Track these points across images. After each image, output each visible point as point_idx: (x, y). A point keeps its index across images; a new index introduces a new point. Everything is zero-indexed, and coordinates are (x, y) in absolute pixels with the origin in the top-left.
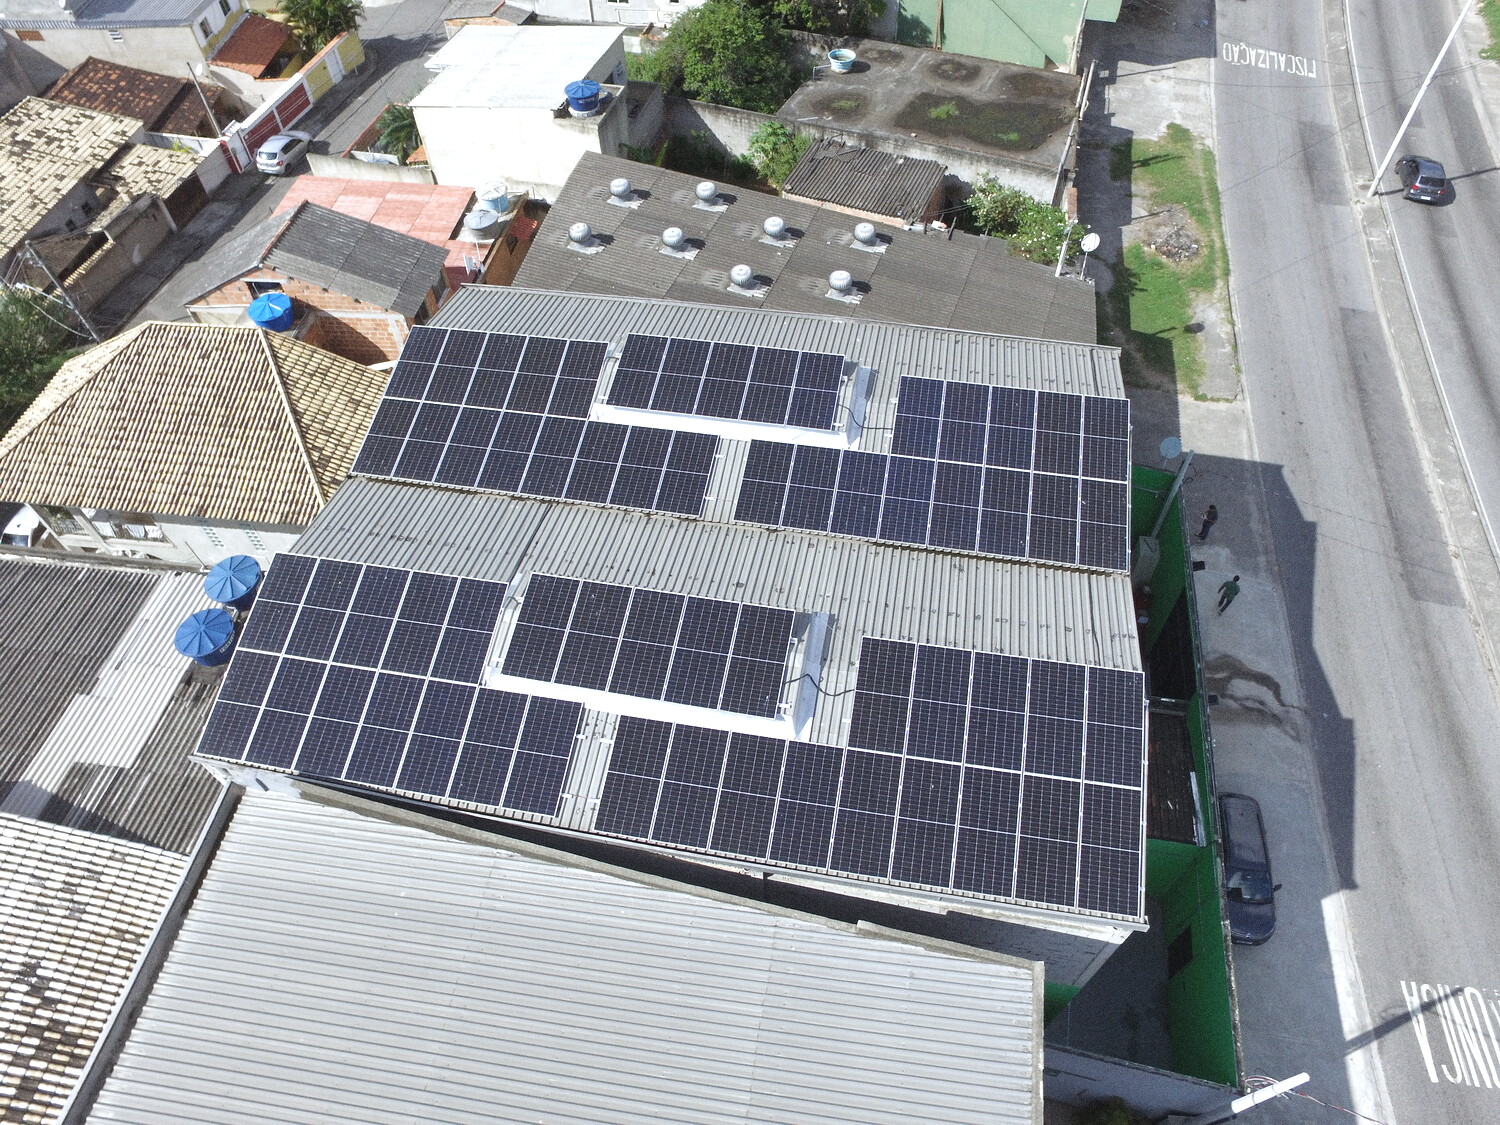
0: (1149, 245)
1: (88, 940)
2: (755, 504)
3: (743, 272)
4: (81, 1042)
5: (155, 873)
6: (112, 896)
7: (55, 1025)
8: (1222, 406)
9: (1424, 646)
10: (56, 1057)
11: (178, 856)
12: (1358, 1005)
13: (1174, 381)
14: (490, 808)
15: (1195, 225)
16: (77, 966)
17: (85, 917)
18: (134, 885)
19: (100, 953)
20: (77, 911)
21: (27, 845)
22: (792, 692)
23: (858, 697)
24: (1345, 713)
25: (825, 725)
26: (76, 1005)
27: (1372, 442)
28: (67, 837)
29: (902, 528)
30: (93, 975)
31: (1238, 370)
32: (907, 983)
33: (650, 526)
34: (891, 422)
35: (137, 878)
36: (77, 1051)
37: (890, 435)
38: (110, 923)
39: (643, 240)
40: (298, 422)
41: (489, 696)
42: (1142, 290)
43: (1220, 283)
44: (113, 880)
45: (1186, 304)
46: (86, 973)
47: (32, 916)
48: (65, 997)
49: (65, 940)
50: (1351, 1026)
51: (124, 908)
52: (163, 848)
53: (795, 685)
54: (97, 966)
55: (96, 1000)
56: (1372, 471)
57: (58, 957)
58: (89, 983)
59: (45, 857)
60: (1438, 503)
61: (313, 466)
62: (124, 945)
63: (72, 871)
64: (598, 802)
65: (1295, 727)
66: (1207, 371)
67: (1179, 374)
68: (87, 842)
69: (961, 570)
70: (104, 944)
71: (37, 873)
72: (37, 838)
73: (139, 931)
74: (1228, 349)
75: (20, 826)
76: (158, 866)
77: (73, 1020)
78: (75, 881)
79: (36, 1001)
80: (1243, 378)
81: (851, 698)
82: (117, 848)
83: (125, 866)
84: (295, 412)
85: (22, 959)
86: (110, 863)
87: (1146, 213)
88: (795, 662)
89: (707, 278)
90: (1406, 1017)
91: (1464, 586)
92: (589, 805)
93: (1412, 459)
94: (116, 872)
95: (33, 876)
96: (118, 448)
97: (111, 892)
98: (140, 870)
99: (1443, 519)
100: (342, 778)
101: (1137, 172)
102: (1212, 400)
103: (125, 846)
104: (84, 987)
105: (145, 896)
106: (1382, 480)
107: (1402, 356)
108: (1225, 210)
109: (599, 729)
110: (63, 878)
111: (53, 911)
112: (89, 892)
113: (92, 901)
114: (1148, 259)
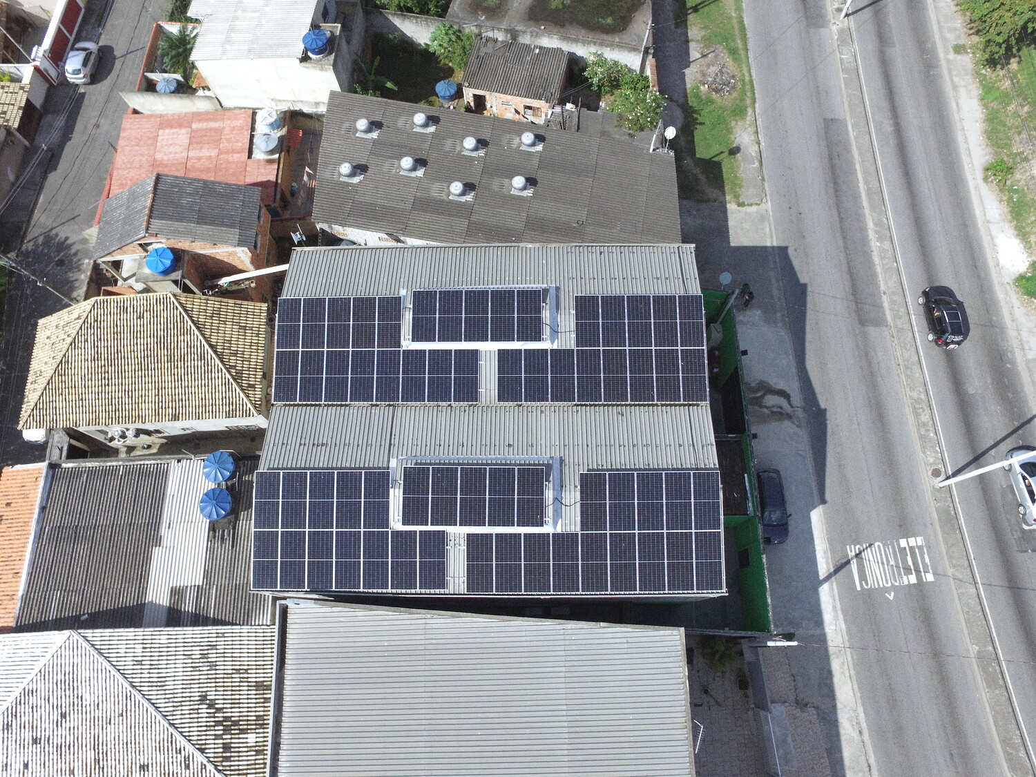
0: (704, 84)
1: (224, 678)
2: (507, 391)
3: (458, 187)
4: (241, 723)
5: (242, 638)
6: (226, 655)
7: (226, 719)
8: (754, 209)
9: (866, 355)
10: (233, 732)
11: (250, 627)
12: (827, 563)
13: (724, 195)
14: (413, 591)
15: (731, 63)
16: (224, 691)
17: (217, 668)
18: (234, 647)
19: (232, 682)
20: (213, 666)
21: (174, 641)
22: (550, 511)
23: (582, 505)
24: (823, 406)
25: (568, 522)
26: (231, 708)
27: (841, 220)
28: (191, 632)
29: (589, 395)
30: (233, 693)
31: (763, 180)
32: (626, 646)
33: (453, 412)
34: (573, 327)
35: (234, 643)
36: (241, 727)
37: (574, 335)
38: (231, 667)
39: (387, 164)
40: (215, 352)
41: (397, 534)
42: (702, 124)
43: (750, 111)
44: (223, 647)
45: (730, 131)
46: (230, 693)
47: (193, 673)
48: (225, 706)
49: (213, 681)
50: (822, 573)
51: (234, 659)
52: (240, 625)
53: (551, 507)
54: (234, 688)
55: (239, 703)
56: (841, 243)
57: (214, 689)
58: (233, 697)
59: (186, 645)
60: (876, 259)
61: (235, 380)
62: (242, 676)
63: (202, 648)
64: (465, 579)
65: (798, 418)
66: (744, 184)
67: (727, 188)
68: (202, 632)
69: (622, 415)
70: (232, 678)
71: (186, 653)
72: (178, 637)
73: (246, 667)
74: (757, 165)
75: (166, 633)
76: (242, 634)
77: (233, 714)
78: (206, 652)
79: (213, 711)
80: (766, 185)
81: (578, 505)
82: (218, 631)
83: (226, 639)
84: (211, 346)
85: (198, 694)
86: (218, 639)
87: (698, 56)
88: (549, 495)
89: (435, 190)
90: (848, 562)
91: (888, 312)
92: (461, 580)
93: (863, 230)
94: (223, 643)
95: (184, 655)
96: (108, 385)
97: (224, 653)
98: (234, 639)
99: (879, 269)
100: (334, 589)
101: (691, 18)
102: (748, 205)
104: (232, 699)
105: (242, 651)
106: (846, 248)
107: (860, 154)
108: (750, 45)
109: (457, 542)
110: (199, 652)
111: (201, 669)
112: (215, 655)
113: (218, 659)
114: (704, 97)
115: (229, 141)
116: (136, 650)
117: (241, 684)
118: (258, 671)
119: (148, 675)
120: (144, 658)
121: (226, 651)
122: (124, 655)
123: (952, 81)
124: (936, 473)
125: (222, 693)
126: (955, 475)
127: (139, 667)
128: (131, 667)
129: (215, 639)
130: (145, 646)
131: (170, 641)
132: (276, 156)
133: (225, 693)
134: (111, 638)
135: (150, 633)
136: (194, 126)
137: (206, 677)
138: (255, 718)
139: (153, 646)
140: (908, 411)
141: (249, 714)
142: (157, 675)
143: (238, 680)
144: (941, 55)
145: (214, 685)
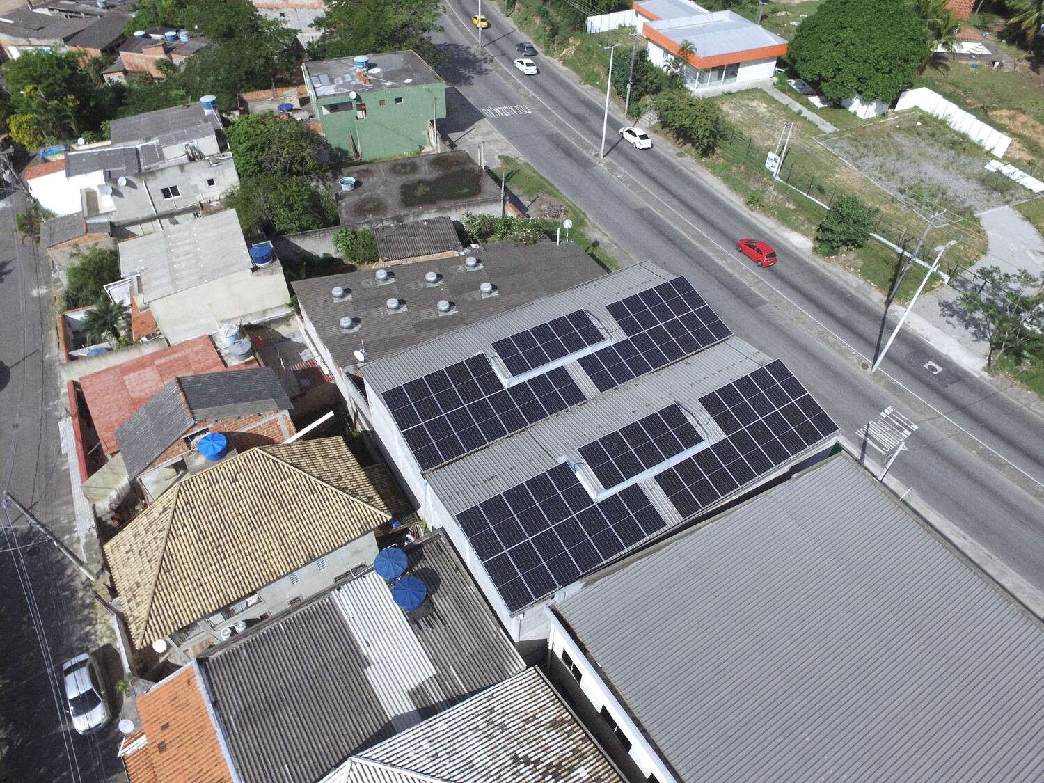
0: (545, 216)
1: (520, 733)
2: (603, 384)
4: (563, 764)
5: (510, 692)
6: (507, 712)
7: (549, 766)
9: (770, 323)
10: (562, 775)
11: (510, 679)
14: (644, 540)
15: (554, 199)
16: (528, 743)
17: (508, 726)
18: (508, 702)
19: (529, 733)
20: (503, 727)
21: (453, 722)
22: (699, 430)
26: (546, 755)
29: (659, 362)
30: (537, 741)
31: (626, 253)
33: (575, 413)
34: (617, 326)
35: (506, 699)
36: (566, 767)
37: (621, 331)
38: (518, 721)
39: (373, 312)
41: (603, 504)
43: (586, 220)
44: (500, 707)
45: (583, 235)
46: (534, 743)
47: (491, 742)
48: (539, 756)
49: (513, 739)
51: (516, 712)
52: (500, 682)
53: (698, 427)
54: (534, 738)
55: (549, 747)
57: (518, 746)
58: (540, 745)
59: (466, 720)
60: (730, 270)
62: (533, 723)
63: (481, 717)
64: (675, 510)
66: (616, 259)
68: (473, 702)
69: (689, 364)
70: (526, 729)
71: (471, 727)
73: (531, 714)
74: (615, 247)
76: (508, 689)
77: (551, 760)
78: (488, 718)
79: (532, 766)
80: (629, 254)
81: (713, 420)
82: (486, 695)
83: (498, 698)
85: (508, 758)
86: (491, 702)
89: (425, 315)
91: (761, 296)
92: (673, 513)
93: (709, 258)
94: (497, 703)
95: (471, 730)
96: (225, 557)
97: (503, 711)
98: (503, 695)
99: (736, 275)
103: (488, 692)
104: (540, 747)
106: (708, 271)
108: (556, 186)
109: (651, 486)
110: (482, 721)
111: (495, 734)
112: (498, 717)
113: (503, 719)
114: (551, 222)
115: (199, 362)
116: (425, 748)
117: (539, 730)
118: (544, 713)
119: (452, 764)
120: (437, 751)
121: (505, 709)
122: (416, 756)
123: (690, 170)
124: (865, 366)
125: (528, 746)
126: (875, 362)
127: (438, 760)
128: (431, 764)
129: (488, 704)
130: (430, 739)
131: (449, 724)
132: (252, 357)
133: (531, 745)
134: (393, 748)
135: (427, 725)
136: (157, 362)
137: (503, 739)
138: (571, 753)
139: (437, 735)
140: (818, 342)
141: (564, 752)
142: (459, 760)
143: (533, 728)
144: (673, 161)
145: (515, 743)
